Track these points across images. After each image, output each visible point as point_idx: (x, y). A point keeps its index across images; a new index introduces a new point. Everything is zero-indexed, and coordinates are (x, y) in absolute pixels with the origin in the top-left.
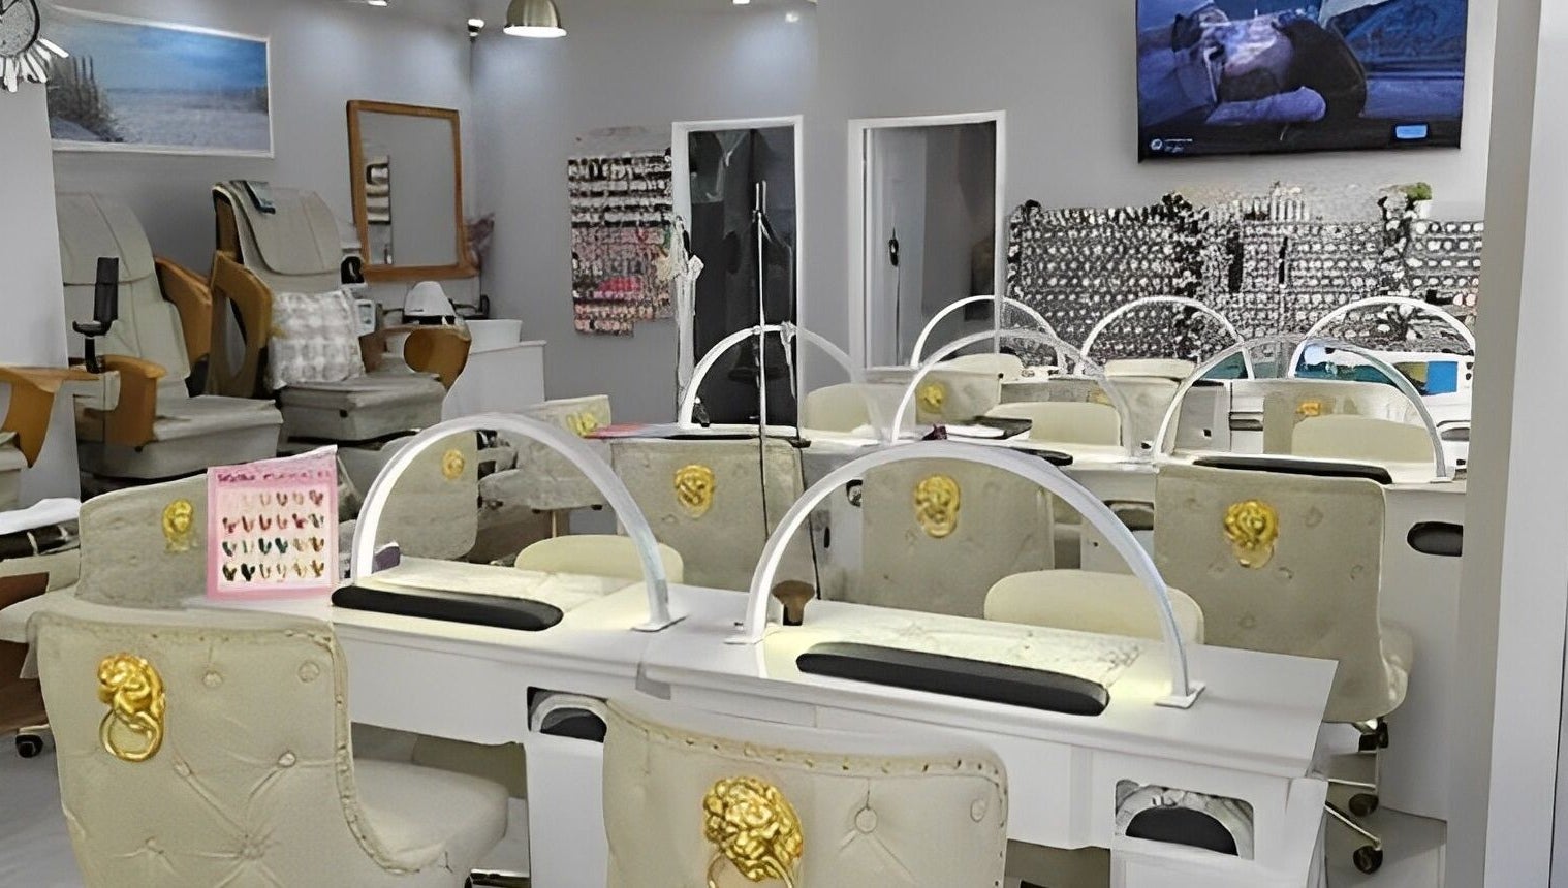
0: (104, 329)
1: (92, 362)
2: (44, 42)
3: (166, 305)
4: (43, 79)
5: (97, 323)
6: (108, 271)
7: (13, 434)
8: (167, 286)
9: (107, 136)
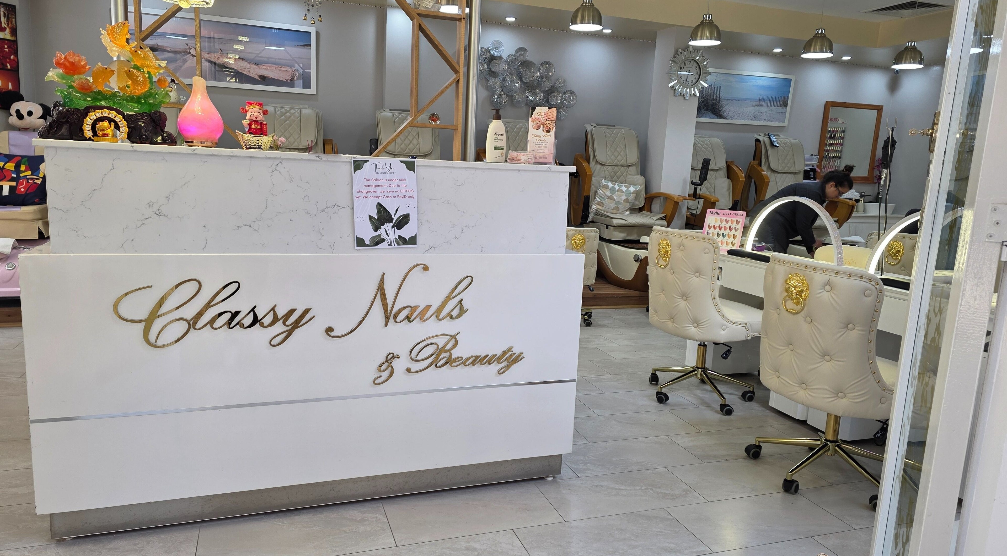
0: (701, 184)
1: (695, 196)
2: (701, 82)
3: (728, 180)
4: (698, 95)
5: (699, 182)
6: (706, 163)
7: (665, 214)
8: (730, 173)
9: (720, 116)
